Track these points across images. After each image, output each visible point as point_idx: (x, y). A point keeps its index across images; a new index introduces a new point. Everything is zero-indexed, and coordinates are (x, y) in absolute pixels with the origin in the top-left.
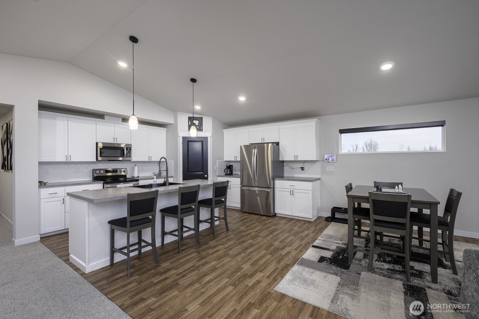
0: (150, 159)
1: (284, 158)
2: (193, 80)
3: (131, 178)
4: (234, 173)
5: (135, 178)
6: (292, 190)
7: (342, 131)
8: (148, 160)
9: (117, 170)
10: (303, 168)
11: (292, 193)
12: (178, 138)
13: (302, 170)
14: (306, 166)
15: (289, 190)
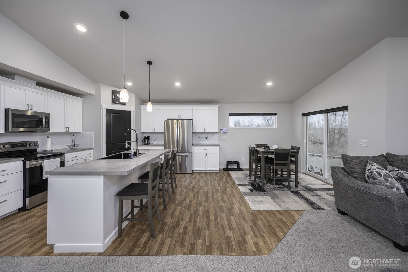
0: (68, 130)
1: (196, 130)
2: (150, 63)
3: (42, 152)
4: (150, 142)
5: (48, 152)
6: (206, 153)
7: (231, 114)
8: (64, 132)
9: (26, 144)
10: (207, 137)
11: (206, 155)
12: (101, 110)
13: (207, 138)
14: (209, 136)
15: (204, 153)
